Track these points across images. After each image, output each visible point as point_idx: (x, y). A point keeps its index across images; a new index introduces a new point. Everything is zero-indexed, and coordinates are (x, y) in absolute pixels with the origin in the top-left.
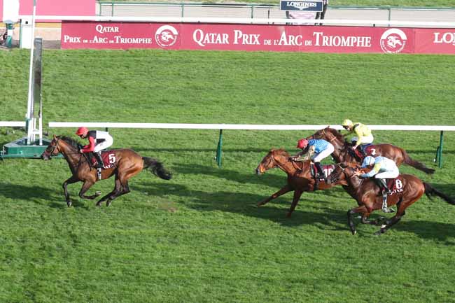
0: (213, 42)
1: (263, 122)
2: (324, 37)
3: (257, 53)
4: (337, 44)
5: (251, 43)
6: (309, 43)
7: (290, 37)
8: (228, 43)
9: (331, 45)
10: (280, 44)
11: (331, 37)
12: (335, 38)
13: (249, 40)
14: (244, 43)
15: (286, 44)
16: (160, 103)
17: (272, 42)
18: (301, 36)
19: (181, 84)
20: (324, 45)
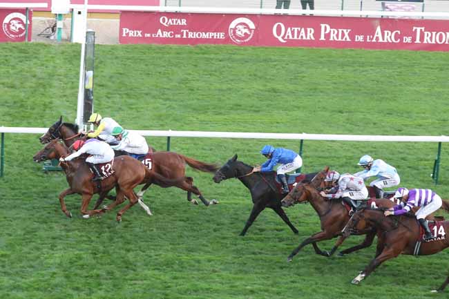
0: (296, 38)
1: (351, 132)
2: (426, 33)
3: (348, 51)
4: (441, 41)
5: (340, 39)
6: (408, 40)
7: (386, 32)
8: (313, 38)
9: (433, 42)
10: (374, 40)
11: (434, 33)
12: (438, 34)
13: (337, 35)
14: (331, 39)
15: (381, 40)
16: (232, 109)
17: (365, 38)
18: (399, 32)
19: (257, 86)
20: (425, 42)
